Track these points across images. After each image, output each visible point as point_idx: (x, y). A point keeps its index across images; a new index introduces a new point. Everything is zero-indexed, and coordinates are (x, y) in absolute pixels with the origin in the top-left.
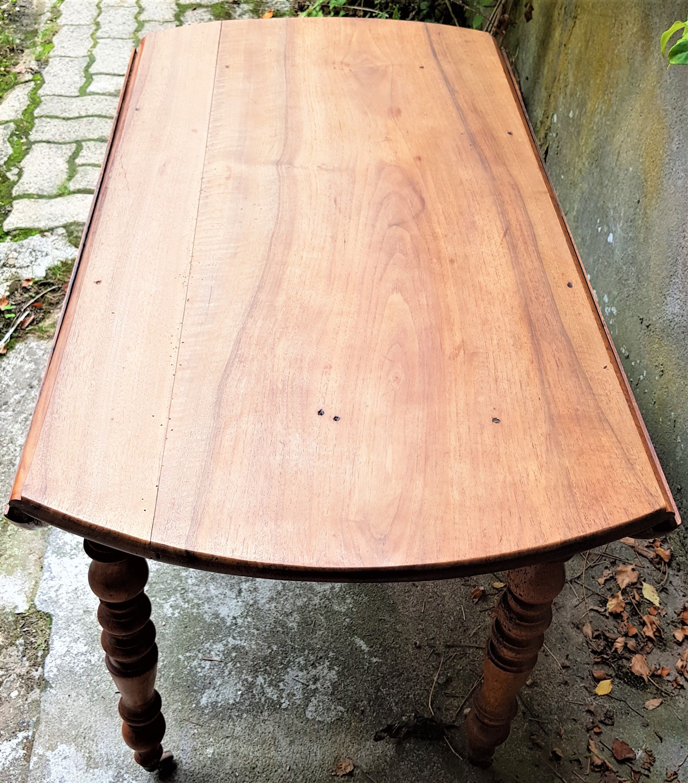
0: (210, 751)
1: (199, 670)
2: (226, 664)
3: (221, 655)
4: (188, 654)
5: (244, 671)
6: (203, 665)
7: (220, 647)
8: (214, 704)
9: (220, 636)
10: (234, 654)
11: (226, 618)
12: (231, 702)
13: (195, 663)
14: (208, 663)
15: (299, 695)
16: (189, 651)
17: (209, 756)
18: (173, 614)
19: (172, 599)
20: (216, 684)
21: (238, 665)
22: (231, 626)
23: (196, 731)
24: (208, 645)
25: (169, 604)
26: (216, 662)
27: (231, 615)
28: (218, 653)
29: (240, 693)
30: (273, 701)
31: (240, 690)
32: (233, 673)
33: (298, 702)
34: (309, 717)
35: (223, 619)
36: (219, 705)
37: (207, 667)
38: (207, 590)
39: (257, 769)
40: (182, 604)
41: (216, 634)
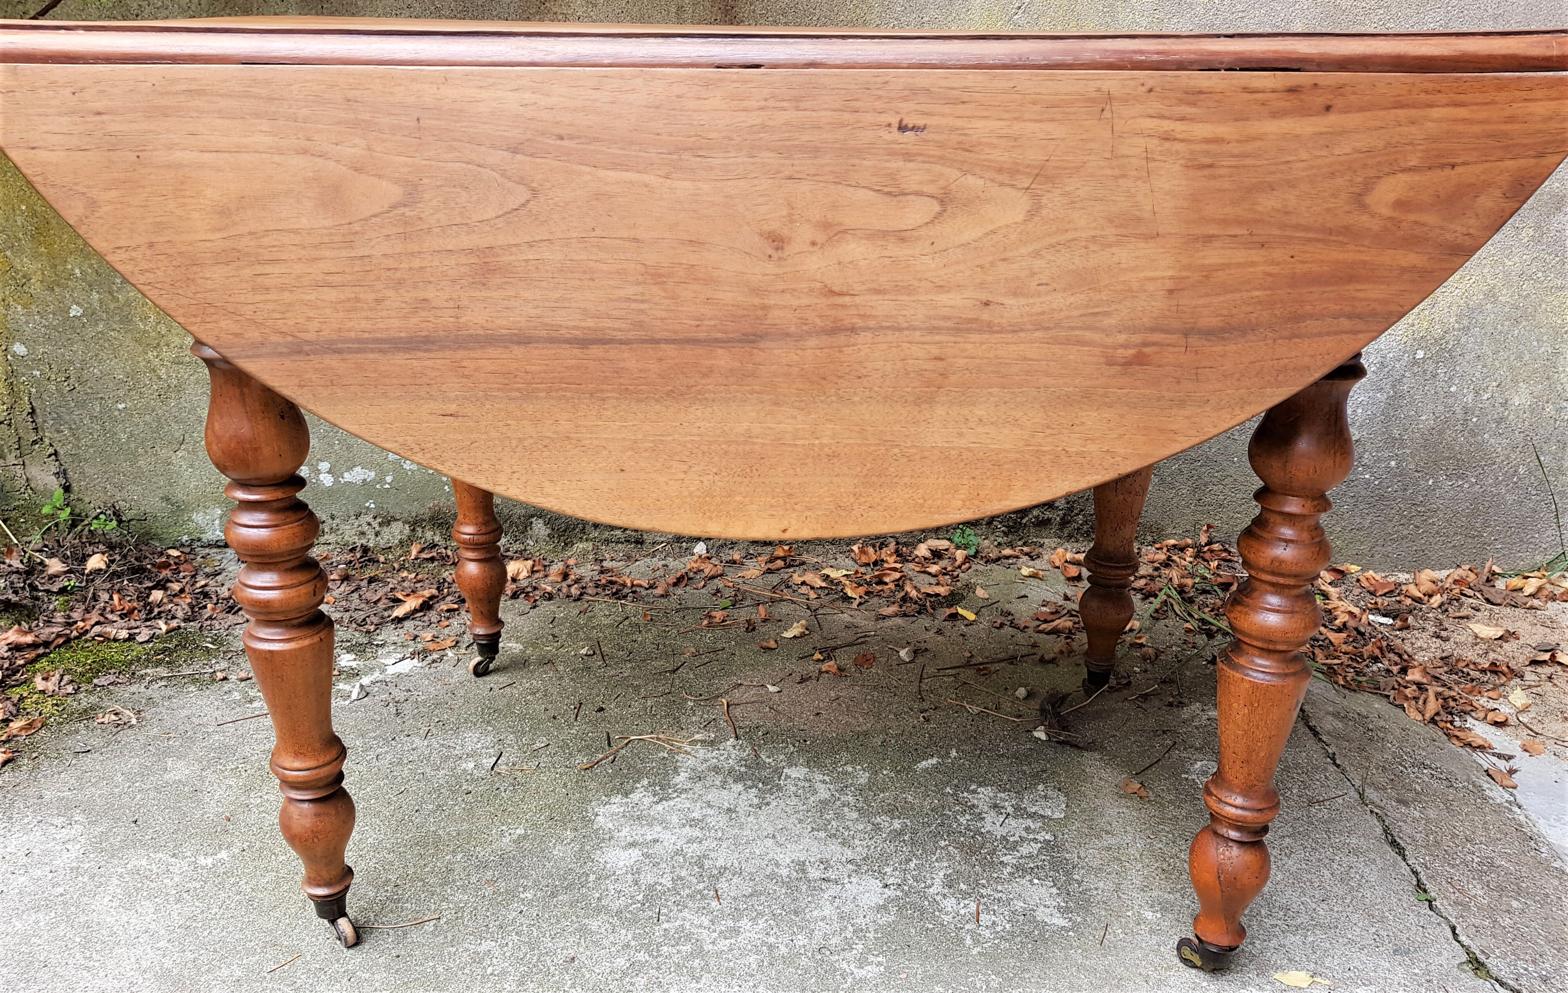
0: (1149, 915)
1: (999, 929)
2: (982, 896)
3: (966, 902)
4: (968, 941)
5: (995, 875)
6: (989, 924)
7: (949, 904)
8: (1064, 911)
9: (926, 903)
10: (963, 886)
11: (886, 896)
12: (1054, 891)
13: (987, 933)
14: (982, 917)
15: (1029, 822)
16: (962, 941)
17: (1159, 916)
18: (879, 964)
19: (844, 965)
20: (1025, 909)
21: (984, 881)
22: (903, 891)
23: (1119, 931)
24: (946, 918)
25: (856, 971)
26: (981, 907)
27: (879, 890)
28: (962, 905)
29: (1036, 881)
30: (1042, 848)
31: (1031, 881)
32: (1000, 888)
33: (1040, 824)
34: (1062, 816)
35: (889, 900)
36: (1063, 904)
37: (993, 918)
38: (822, 920)
39: (1165, 866)
40: (855, 952)
41: (922, 911)
